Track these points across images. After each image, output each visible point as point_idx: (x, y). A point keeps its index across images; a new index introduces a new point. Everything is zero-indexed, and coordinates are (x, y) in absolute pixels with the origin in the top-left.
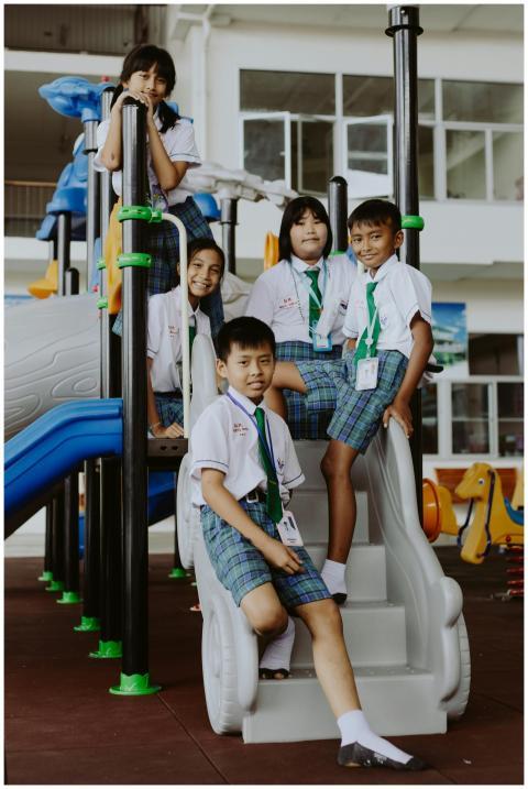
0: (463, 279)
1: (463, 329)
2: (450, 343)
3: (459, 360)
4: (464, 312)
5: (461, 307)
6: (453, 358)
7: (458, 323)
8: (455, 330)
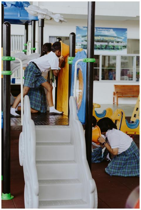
0: (127, 20)
1: (126, 38)
2: (121, 42)
3: (124, 48)
4: (126, 32)
5: (126, 30)
6: (122, 47)
7: (124, 36)
8: (123, 38)
